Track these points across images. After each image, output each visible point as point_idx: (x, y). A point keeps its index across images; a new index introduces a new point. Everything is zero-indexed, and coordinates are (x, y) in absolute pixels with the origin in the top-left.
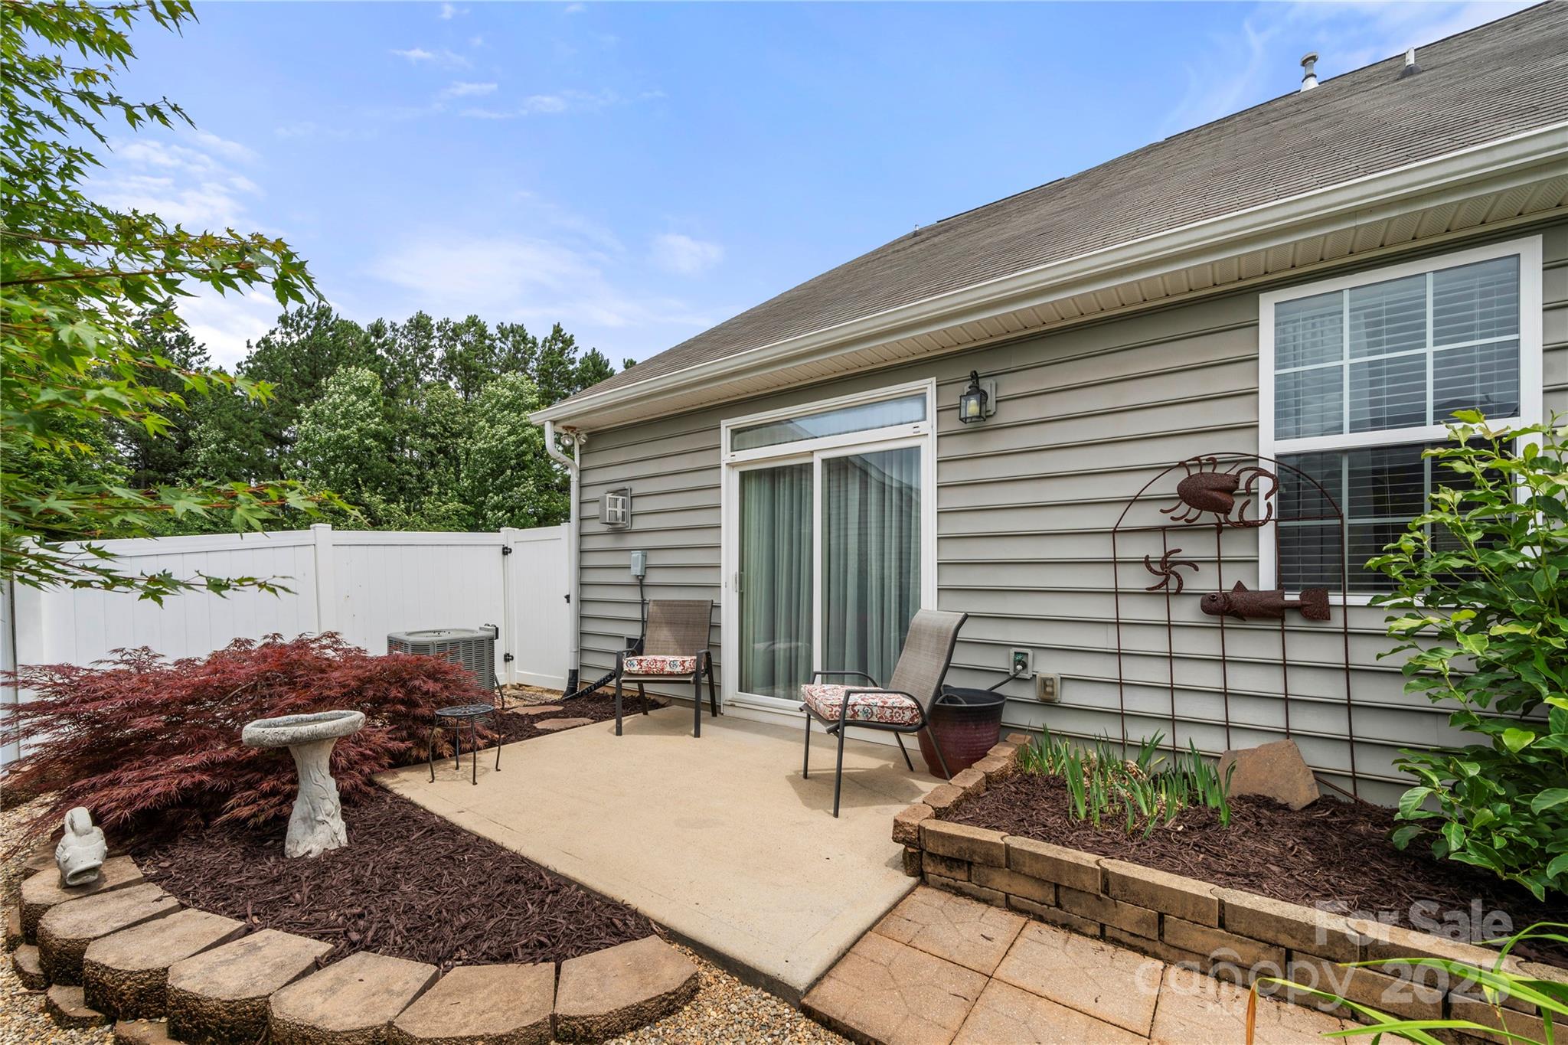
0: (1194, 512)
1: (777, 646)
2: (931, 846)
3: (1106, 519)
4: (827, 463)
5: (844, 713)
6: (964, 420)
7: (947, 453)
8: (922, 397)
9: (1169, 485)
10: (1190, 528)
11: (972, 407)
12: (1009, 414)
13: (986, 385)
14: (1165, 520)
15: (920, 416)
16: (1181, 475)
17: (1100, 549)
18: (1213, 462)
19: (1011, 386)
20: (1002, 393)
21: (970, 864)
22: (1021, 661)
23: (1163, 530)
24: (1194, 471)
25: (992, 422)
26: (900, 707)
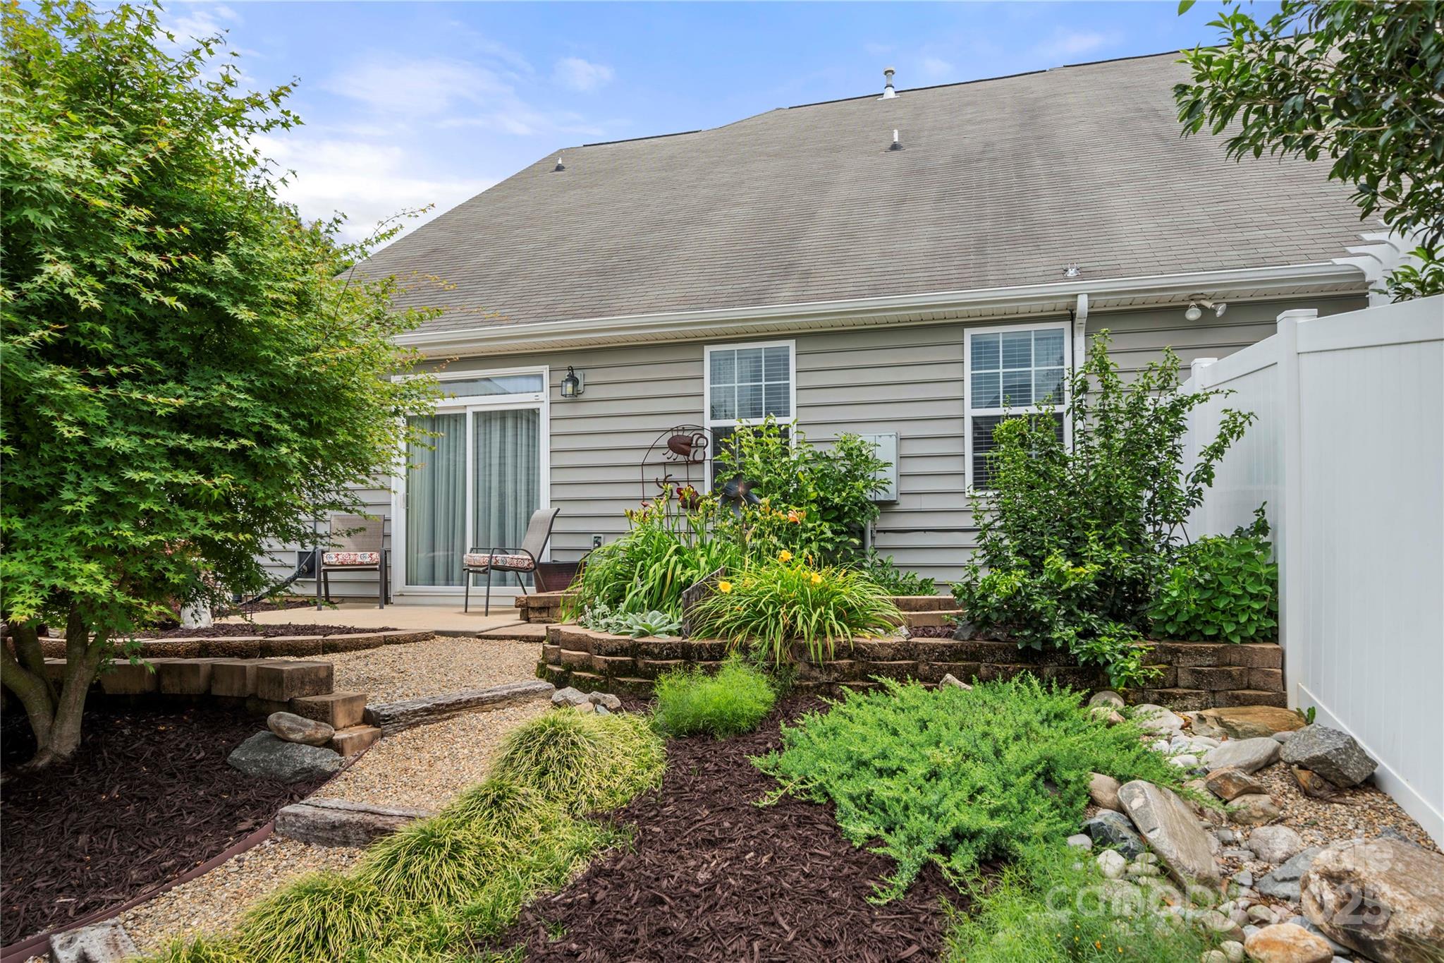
0: (675, 455)
1: (436, 553)
2: (532, 604)
3: (638, 458)
4: (476, 414)
5: (490, 561)
6: (565, 396)
7: (556, 414)
8: (541, 376)
9: (664, 441)
10: (675, 464)
11: (569, 388)
12: (590, 393)
13: (578, 374)
14: (664, 459)
15: (540, 389)
16: (669, 435)
17: (635, 475)
18: (684, 430)
19: (592, 376)
20: (587, 380)
21: (548, 608)
22: (598, 542)
23: (665, 464)
24: (675, 434)
25: (580, 397)
26: (522, 559)
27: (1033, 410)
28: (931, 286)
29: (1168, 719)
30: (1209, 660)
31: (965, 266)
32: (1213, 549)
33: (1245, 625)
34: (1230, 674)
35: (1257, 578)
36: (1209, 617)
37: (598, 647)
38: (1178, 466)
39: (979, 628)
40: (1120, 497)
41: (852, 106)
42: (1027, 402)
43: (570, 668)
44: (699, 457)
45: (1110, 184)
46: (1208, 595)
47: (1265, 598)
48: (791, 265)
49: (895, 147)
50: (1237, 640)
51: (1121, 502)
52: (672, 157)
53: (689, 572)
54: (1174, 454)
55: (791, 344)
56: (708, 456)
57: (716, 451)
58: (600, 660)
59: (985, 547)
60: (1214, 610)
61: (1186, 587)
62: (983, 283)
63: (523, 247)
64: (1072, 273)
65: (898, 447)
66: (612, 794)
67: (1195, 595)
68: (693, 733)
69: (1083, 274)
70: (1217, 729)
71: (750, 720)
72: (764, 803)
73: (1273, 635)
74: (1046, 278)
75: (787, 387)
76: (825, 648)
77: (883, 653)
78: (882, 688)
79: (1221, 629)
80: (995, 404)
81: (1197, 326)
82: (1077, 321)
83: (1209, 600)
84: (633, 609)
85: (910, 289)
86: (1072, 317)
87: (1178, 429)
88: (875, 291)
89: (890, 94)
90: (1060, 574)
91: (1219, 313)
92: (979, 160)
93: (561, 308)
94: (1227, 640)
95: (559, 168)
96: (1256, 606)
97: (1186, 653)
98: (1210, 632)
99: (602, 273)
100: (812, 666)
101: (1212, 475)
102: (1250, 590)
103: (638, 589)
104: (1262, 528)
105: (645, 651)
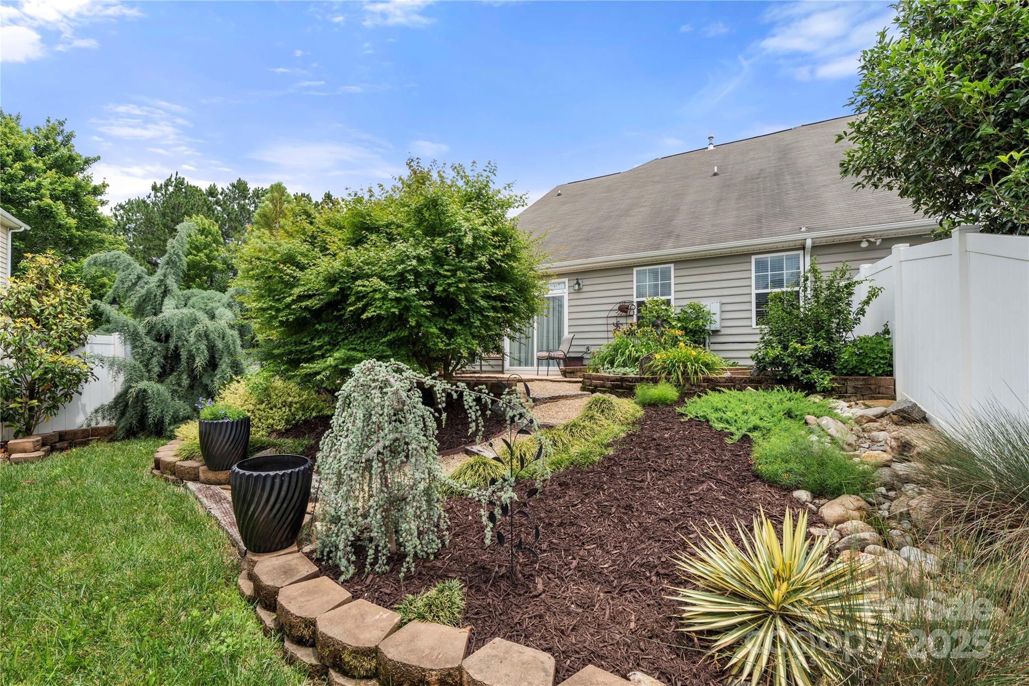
0: (621, 313)
2: (568, 370)
3: (605, 314)
5: (549, 355)
6: (575, 290)
7: (571, 298)
8: (564, 283)
9: (617, 307)
10: (621, 317)
11: (576, 287)
12: (585, 289)
13: (580, 282)
14: (617, 315)
15: (564, 288)
16: (619, 305)
17: (604, 321)
18: (625, 302)
19: (586, 282)
20: (584, 284)
21: (574, 372)
22: (588, 348)
23: (616, 317)
24: (621, 304)
25: (581, 290)
26: (559, 354)
27: (784, 289)
28: (736, 238)
29: (842, 404)
30: (861, 383)
31: (752, 229)
32: (864, 340)
33: (877, 369)
34: (870, 388)
35: (883, 351)
36: (861, 366)
37: (608, 379)
38: (850, 309)
39: (761, 371)
40: (822, 321)
41: (693, 155)
42: (782, 286)
43: (596, 387)
44: (631, 313)
45: (824, 186)
46: (861, 358)
47: (887, 359)
48: (670, 232)
49: (715, 174)
50: (874, 375)
51: (823, 323)
52: (609, 186)
53: (639, 354)
54: (848, 304)
55: (672, 266)
56: (635, 313)
57: (639, 311)
58: (609, 384)
59: (764, 342)
60: (863, 363)
61: (853, 354)
62: (760, 236)
63: (550, 231)
64: (803, 229)
65: (721, 308)
66: (627, 419)
67: (856, 358)
68: (649, 405)
69: (809, 230)
70: (863, 407)
71: (671, 401)
72: (683, 420)
73: (891, 374)
74: (791, 232)
75: (670, 284)
76: (697, 379)
77: (721, 381)
78: (719, 391)
79: (867, 371)
80: (767, 287)
81: (866, 250)
82: (806, 250)
83: (861, 360)
84: (618, 366)
85: (726, 240)
86: (804, 248)
87: (850, 294)
88: (710, 242)
89: (711, 147)
90: (795, 349)
91: (878, 244)
92: (758, 178)
93: (573, 255)
94: (869, 375)
95: (559, 195)
96: (882, 362)
97: (851, 380)
98: (862, 372)
99: (588, 240)
100: (692, 385)
101: (865, 312)
102: (880, 355)
103: (620, 359)
104: (887, 332)
105: (627, 380)
